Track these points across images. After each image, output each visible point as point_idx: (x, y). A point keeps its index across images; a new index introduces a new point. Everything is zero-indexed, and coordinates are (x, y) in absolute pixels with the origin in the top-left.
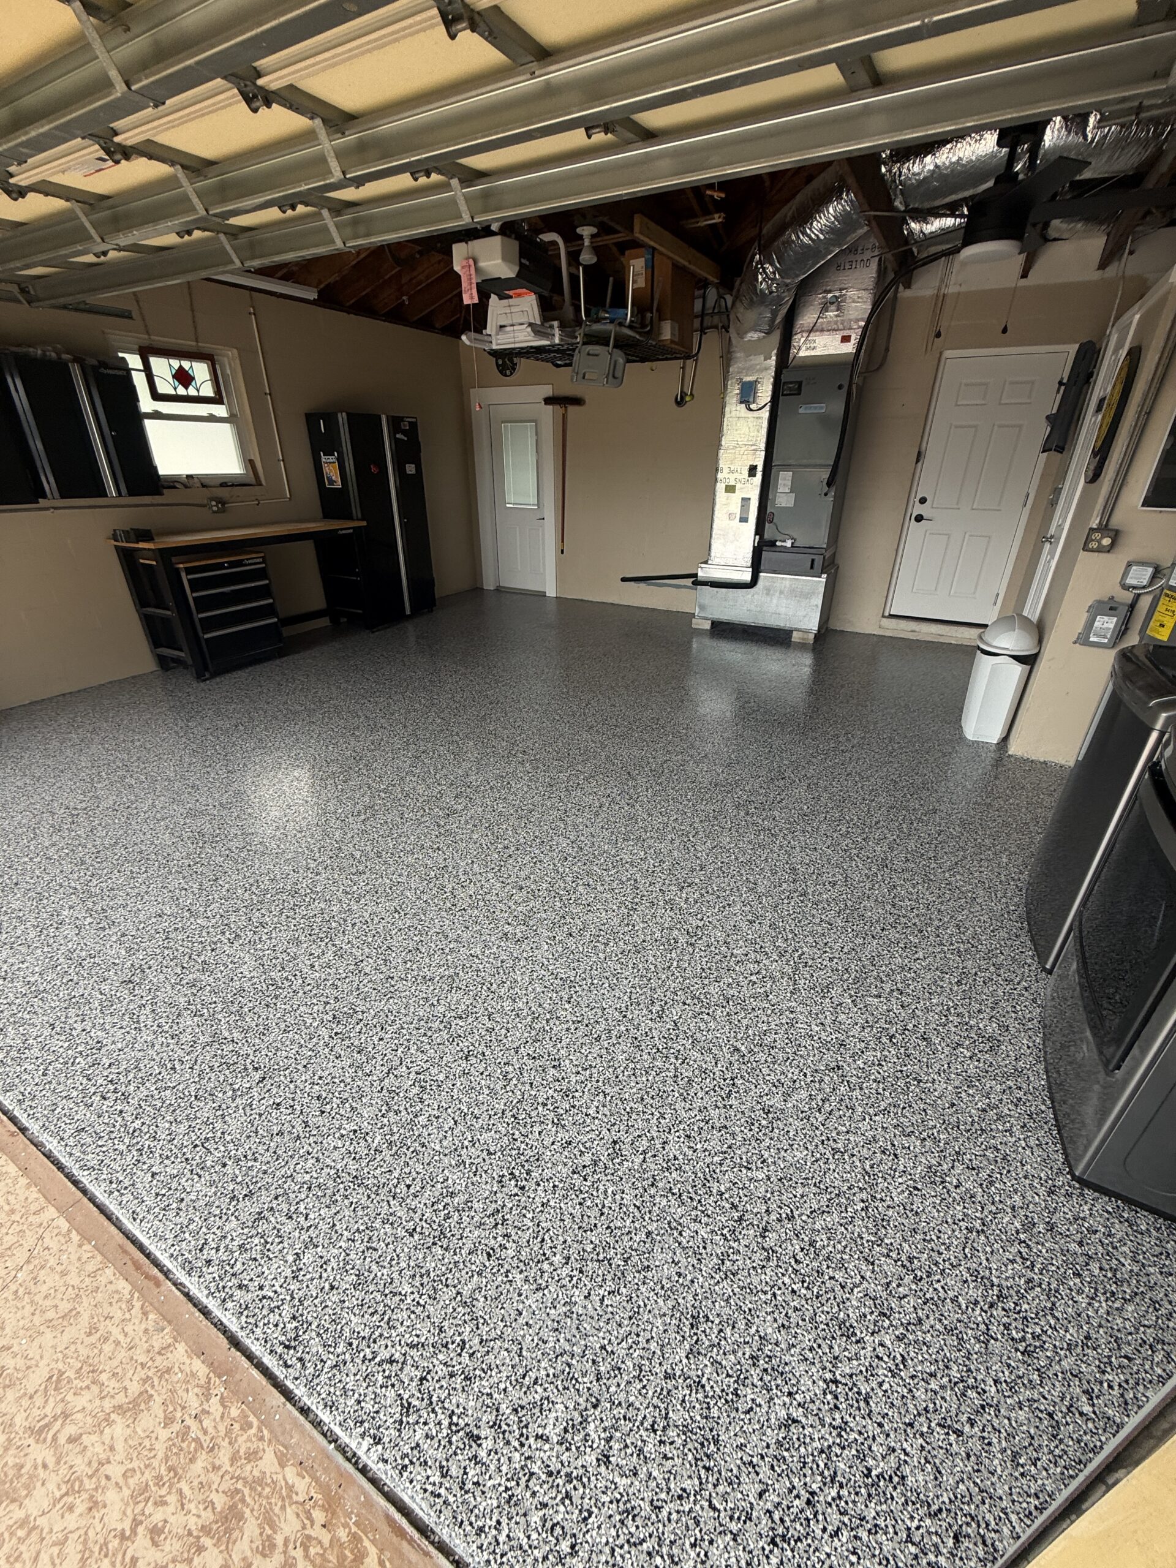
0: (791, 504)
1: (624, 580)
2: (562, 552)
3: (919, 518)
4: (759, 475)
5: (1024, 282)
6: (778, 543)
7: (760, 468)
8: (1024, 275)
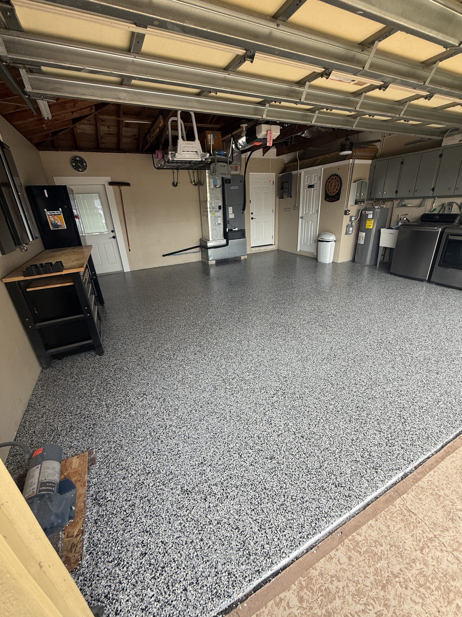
0: (233, 217)
1: (164, 256)
2: (130, 250)
3: (252, 218)
4: (222, 209)
5: (263, 157)
6: (234, 230)
7: (222, 207)
8: (263, 156)
